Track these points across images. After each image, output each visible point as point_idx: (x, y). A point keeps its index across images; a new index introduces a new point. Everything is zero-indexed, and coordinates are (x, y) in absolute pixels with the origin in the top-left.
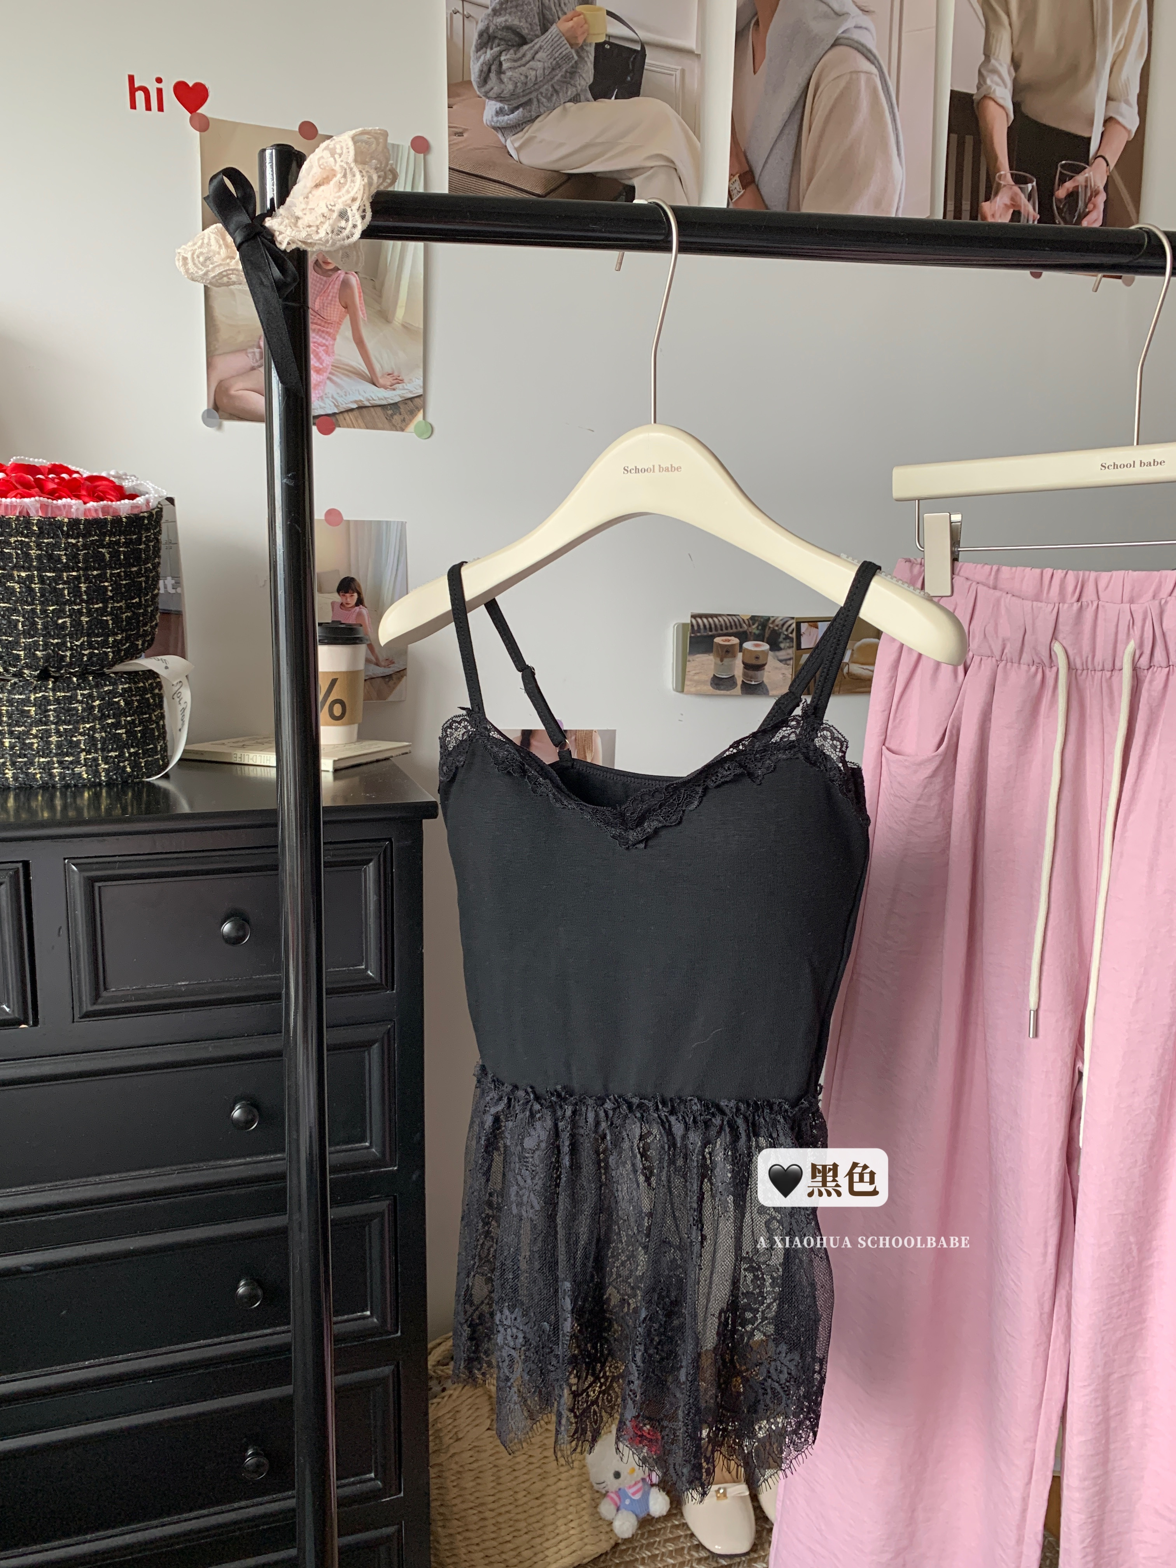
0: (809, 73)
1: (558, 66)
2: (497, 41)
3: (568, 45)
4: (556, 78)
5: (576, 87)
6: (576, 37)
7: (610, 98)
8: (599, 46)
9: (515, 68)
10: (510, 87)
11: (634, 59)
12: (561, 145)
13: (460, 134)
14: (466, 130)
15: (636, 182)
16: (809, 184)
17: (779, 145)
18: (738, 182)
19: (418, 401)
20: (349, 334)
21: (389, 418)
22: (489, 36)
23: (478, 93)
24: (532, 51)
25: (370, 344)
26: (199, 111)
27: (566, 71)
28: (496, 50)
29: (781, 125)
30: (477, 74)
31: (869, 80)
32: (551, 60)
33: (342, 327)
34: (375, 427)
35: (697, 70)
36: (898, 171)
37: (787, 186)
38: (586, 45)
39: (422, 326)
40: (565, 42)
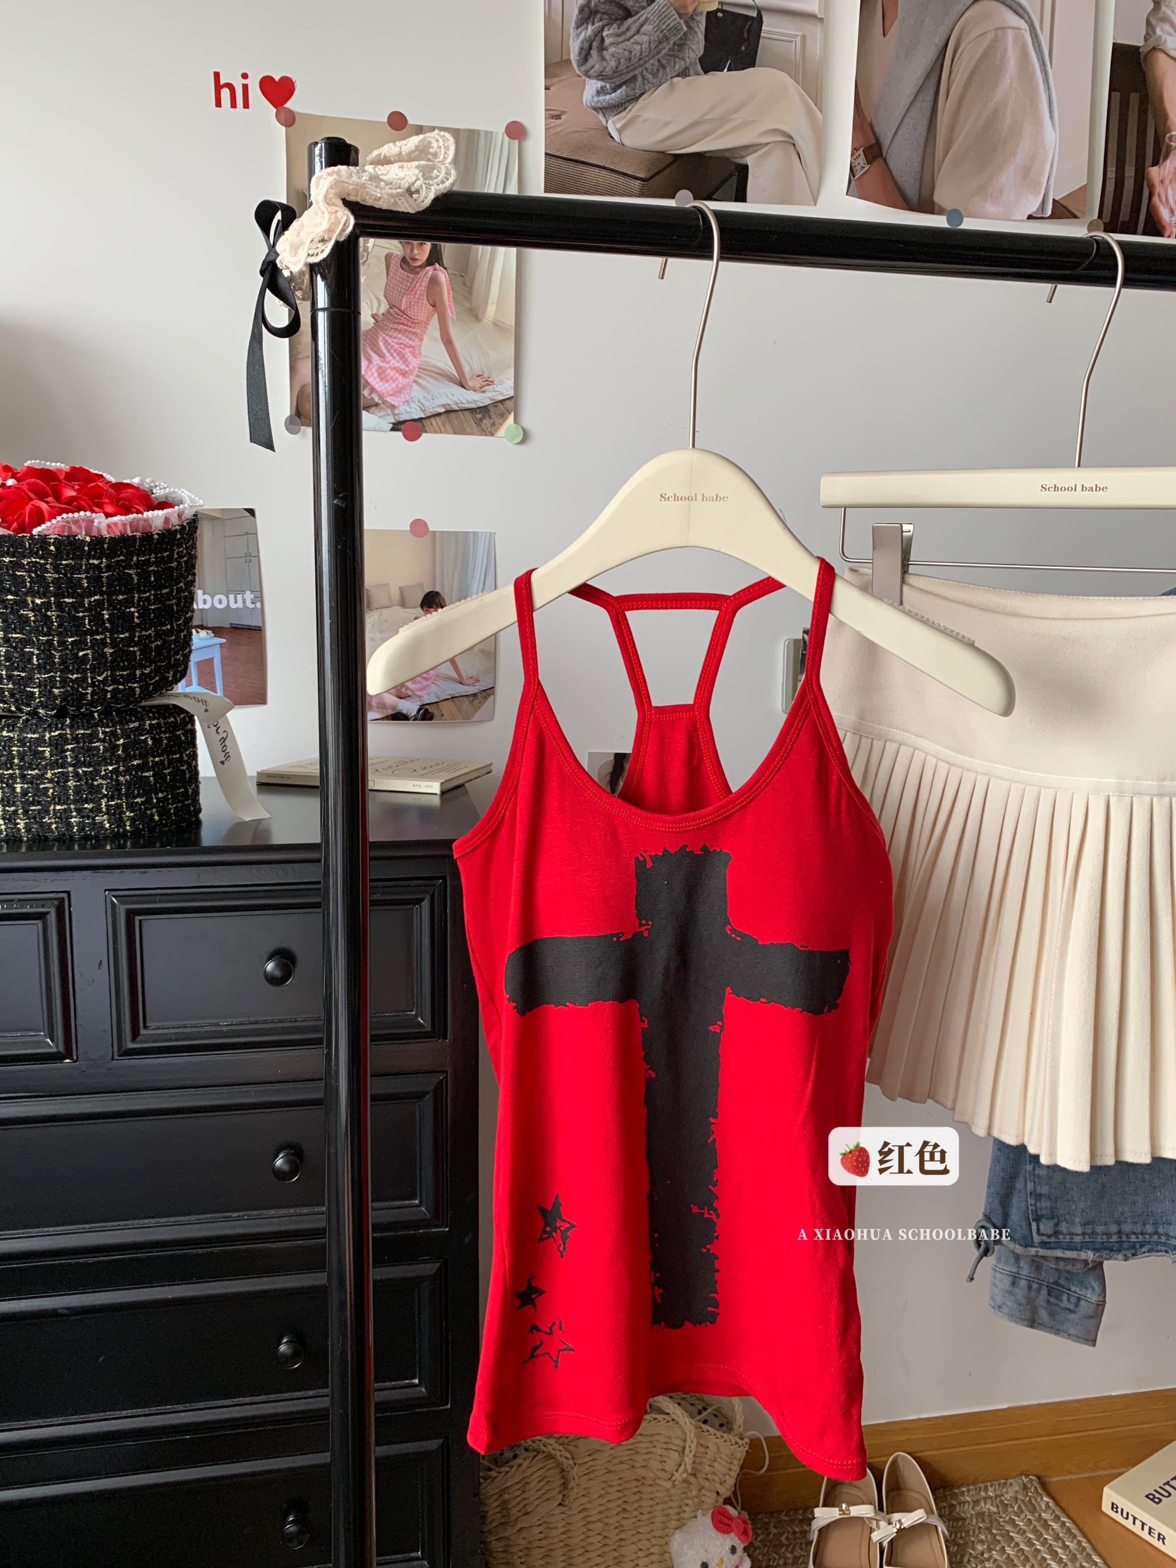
0: (948, 32)
1: (666, 38)
2: (599, 16)
3: (676, 16)
4: (663, 52)
5: (684, 60)
6: (686, 7)
7: (722, 70)
8: (711, 15)
9: (618, 43)
10: (613, 64)
11: (751, 25)
12: (667, 124)
13: (558, 117)
14: (563, 113)
15: (750, 160)
16: (945, 156)
17: (913, 114)
18: (863, 156)
19: (510, 404)
20: (437, 333)
21: (479, 422)
22: (591, 12)
23: (578, 72)
24: (637, 24)
25: (459, 344)
26: (286, 105)
27: (674, 44)
28: (598, 24)
29: (914, 91)
30: (577, 52)
31: (1018, 38)
32: (658, 33)
33: (429, 327)
34: (463, 432)
35: (819, 35)
36: (1051, 136)
37: (920, 158)
38: (697, 15)
39: (513, 324)
40: (674, 12)
